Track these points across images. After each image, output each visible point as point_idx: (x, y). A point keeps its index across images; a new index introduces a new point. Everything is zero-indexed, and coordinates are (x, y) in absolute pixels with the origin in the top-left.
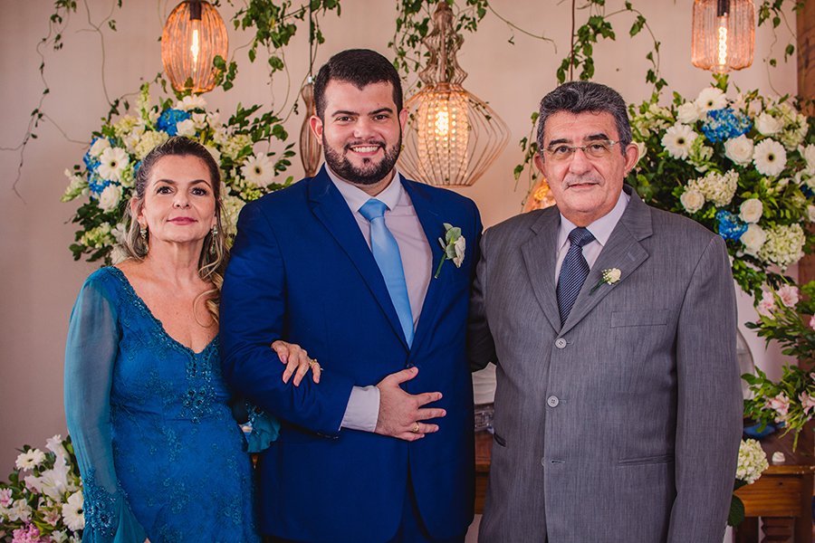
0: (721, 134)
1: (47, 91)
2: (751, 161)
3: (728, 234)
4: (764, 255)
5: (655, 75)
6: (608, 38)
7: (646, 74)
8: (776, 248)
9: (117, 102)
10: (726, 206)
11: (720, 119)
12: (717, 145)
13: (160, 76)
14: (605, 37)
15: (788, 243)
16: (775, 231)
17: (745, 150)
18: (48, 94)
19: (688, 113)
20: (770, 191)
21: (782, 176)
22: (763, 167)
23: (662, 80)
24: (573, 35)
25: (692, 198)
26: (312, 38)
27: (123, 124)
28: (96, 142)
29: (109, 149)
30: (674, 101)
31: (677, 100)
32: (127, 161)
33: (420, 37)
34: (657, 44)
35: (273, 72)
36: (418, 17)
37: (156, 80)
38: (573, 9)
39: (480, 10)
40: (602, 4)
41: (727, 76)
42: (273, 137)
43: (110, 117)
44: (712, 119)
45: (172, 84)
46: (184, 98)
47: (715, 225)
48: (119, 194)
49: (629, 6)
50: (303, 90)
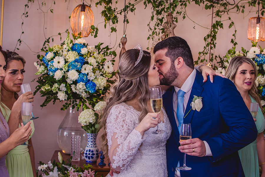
0: (261, 62)
1: (23, 33)
3: (264, 95)
5: (234, 41)
7: (231, 40)
9: (49, 38)
10: (264, 86)
11: (261, 58)
12: (260, 65)
13: (67, 30)
14: (221, 28)
18: (23, 34)
19: (251, 55)
23: (236, 42)
24: (212, 27)
26: (124, 21)
27: (56, 47)
28: (48, 54)
29: (57, 57)
30: (242, 50)
31: (243, 50)
32: (64, 61)
33: (160, 23)
34: (236, 31)
35: (112, 32)
36: (160, 17)
37: (66, 32)
38: (212, 18)
39: (184, 16)
40: (221, 17)
41: (257, 43)
42: (112, 55)
43: (45, 43)
44: (258, 57)
45: (72, 34)
46: (78, 39)
47: (261, 92)
48: (62, 73)
49: (230, 19)
50: (122, 39)
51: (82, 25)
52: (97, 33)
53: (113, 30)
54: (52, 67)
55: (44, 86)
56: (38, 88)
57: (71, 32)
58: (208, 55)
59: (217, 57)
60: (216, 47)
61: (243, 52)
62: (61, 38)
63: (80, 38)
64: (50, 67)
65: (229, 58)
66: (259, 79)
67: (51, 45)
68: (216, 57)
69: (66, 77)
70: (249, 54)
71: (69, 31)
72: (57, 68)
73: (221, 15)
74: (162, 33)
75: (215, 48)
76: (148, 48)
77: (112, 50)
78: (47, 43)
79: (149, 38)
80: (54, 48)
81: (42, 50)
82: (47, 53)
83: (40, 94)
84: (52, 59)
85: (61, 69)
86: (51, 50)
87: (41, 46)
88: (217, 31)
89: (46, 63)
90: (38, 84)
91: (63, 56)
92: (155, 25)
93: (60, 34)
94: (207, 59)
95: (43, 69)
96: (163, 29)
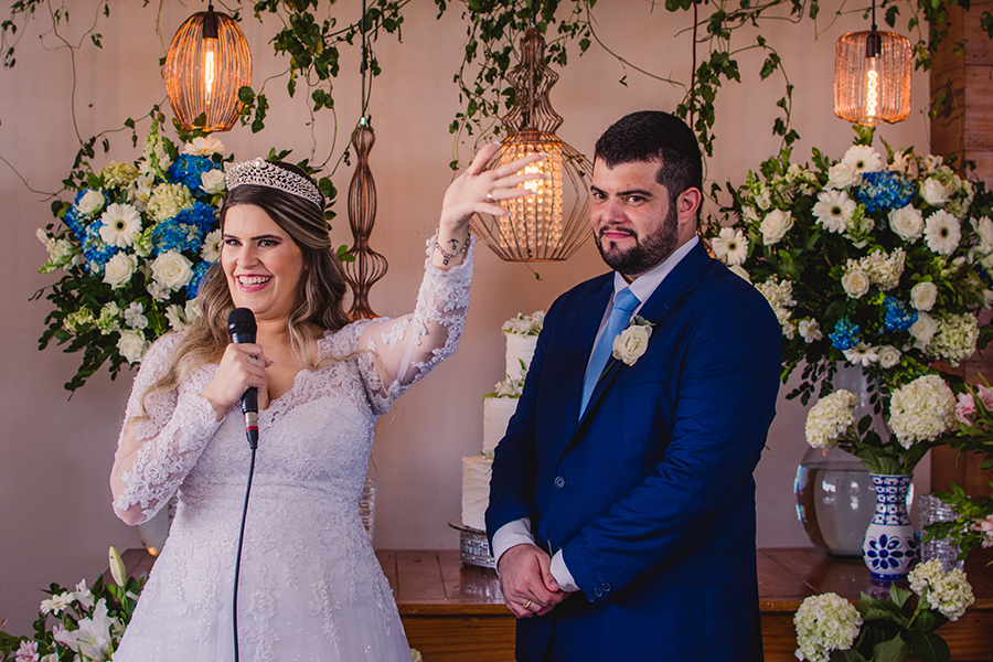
0: (881, 203)
2: (920, 236)
3: (896, 324)
4: (933, 349)
5: (785, 125)
6: (733, 79)
7: (774, 124)
8: (949, 342)
9: (93, 140)
10: (892, 290)
11: (880, 185)
12: (878, 212)
13: (157, 108)
14: (729, 78)
15: (962, 337)
16: (946, 322)
17: (913, 222)
19: (841, 175)
20: (944, 273)
21: (956, 254)
22: (934, 243)
23: (793, 131)
24: (694, 76)
25: (855, 280)
26: (364, 67)
27: (115, 172)
28: (86, 196)
29: (115, 205)
30: (813, 159)
31: (817, 157)
32: (139, 222)
33: (499, 71)
34: (790, 88)
35: (316, 109)
36: (498, 46)
37: (152, 114)
38: (695, 42)
39: (583, 40)
40: (727, 37)
41: (874, 129)
43: (78, 159)
44: (870, 184)
45: (174, 120)
46: (194, 140)
47: (881, 314)
48: (133, 265)
49: (761, 41)
50: (355, 135)
51: (209, 88)
52: (261, 114)
53: (322, 100)
54: (96, 244)
55: (74, 311)
56: (54, 320)
57: (170, 115)
59: (720, 190)
60: (713, 152)
61: (817, 165)
62: (135, 138)
63: (205, 135)
64: (90, 245)
65: (759, 190)
66: (871, 267)
67: (97, 165)
68: (715, 187)
69: (147, 279)
70: (837, 174)
71: (163, 111)
72: (113, 246)
73: (731, 29)
74: (508, 108)
75: (710, 155)
76: (456, 162)
77: (318, 177)
78: (84, 158)
79: (455, 126)
80: (107, 176)
81: (69, 183)
82: (81, 195)
83: (59, 341)
84: (98, 215)
85: (129, 250)
86: (97, 183)
87: (67, 169)
88: (716, 91)
89: (80, 230)
90: (55, 307)
91: (136, 202)
92: (480, 76)
93: (130, 123)
95: (66, 252)
96: (510, 92)
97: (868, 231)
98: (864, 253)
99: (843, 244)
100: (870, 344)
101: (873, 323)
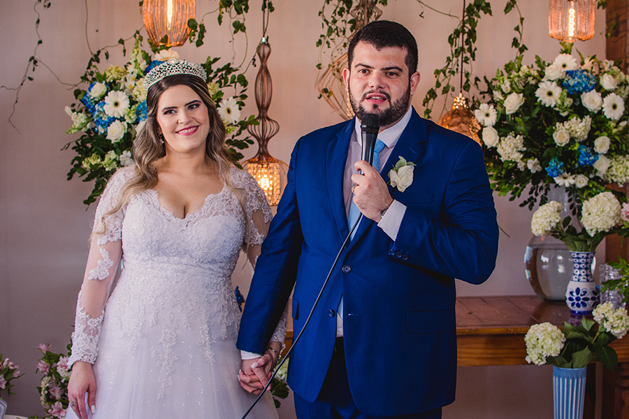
0: (577, 89)
1: (40, 42)
2: (600, 109)
3: (585, 162)
4: (608, 177)
5: (519, 41)
6: (488, 14)
7: (512, 41)
9: (99, 52)
10: (583, 141)
11: (576, 78)
12: (575, 94)
13: (138, 32)
14: (485, 13)
16: (616, 160)
17: (596, 101)
18: (41, 45)
19: (553, 72)
20: (614, 131)
21: (621, 120)
22: (608, 113)
23: (524, 46)
24: (464, 12)
25: (560, 136)
26: (264, 7)
27: (113, 71)
28: (95, 86)
29: (113, 92)
30: (536, 62)
31: (538, 61)
32: (128, 102)
33: (346, 9)
34: (522, 19)
35: (235, 32)
37: (135, 36)
41: (572, 44)
42: (238, 84)
43: (90, 64)
44: (570, 77)
45: (148, 40)
46: (161, 52)
47: (577, 155)
48: (124, 128)
50: (259, 48)
51: (170, 20)
52: (201, 36)
53: (239, 27)
54: (102, 115)
55: (88, 156)
56: (76, 162)
57: (146, 37)
58: (458, 76)
59: (480, 81)
60: (476, 58)
61: (538, 66)
62: (125, 51)
63: (167, 48)
64: (98, 116)
65: (503, 81)
66: (571, 127)
67: (101, 67)
68: (477, 79)
69: (133, 136)
70: (550, 71)
71: (141, 34)
72: (112, 117)
74: (352, 31)
75: (474, 60)
76: (320, 65)
77: (237, 74)
78: (94, 63)
79: (320, 43)
80: (108, 74)
81: (84, 78)
82: (92, 86)
83: (80, 175)
84: (103, 98)
85: (122, 119)
86: (102, 78)
87: (83, 70)
88: (477, 21)
89: (92, 107)
90: (77, 154)
91: (126, 90)
92: (335, 12)
93: (121, 42)
94: (454, 86)
95: (83, 120)
96: (353, 22)
97: (569, 106)
98: (566, 119)
99: (554, 114)
100: (570, 174)
101: (571, 161)
